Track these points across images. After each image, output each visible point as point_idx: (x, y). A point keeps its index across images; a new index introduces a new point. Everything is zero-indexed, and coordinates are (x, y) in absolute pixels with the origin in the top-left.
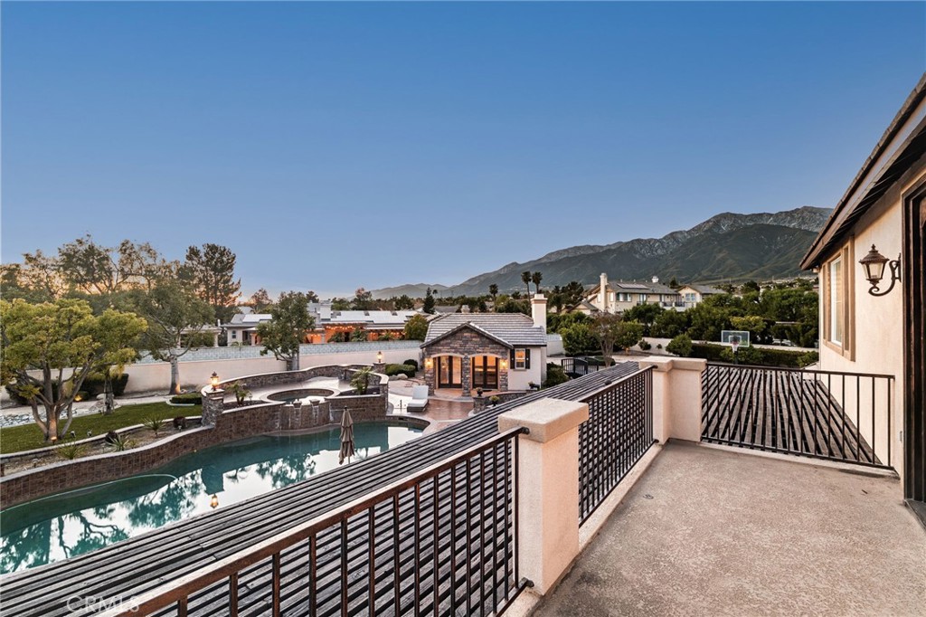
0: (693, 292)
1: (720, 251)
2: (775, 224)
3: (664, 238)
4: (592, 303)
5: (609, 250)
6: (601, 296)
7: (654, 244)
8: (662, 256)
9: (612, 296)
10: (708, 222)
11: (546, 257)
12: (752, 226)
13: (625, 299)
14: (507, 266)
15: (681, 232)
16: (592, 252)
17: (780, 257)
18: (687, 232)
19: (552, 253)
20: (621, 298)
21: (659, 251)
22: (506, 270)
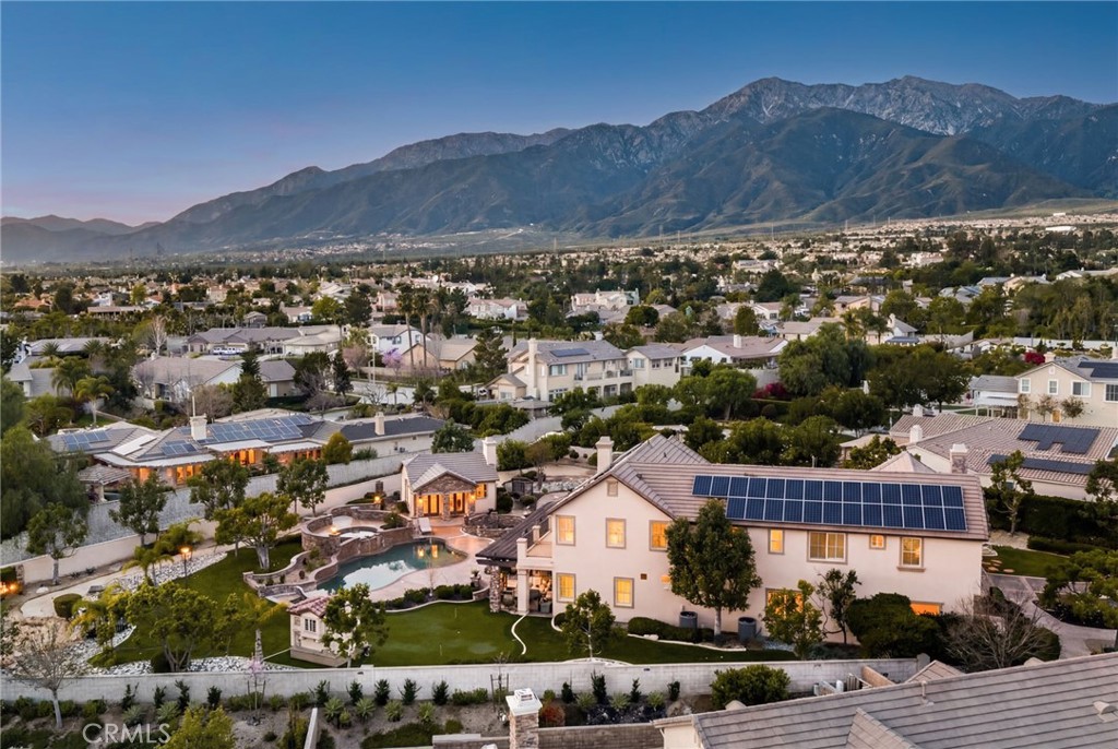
0: (643, 357)
1: (758, 162)
2: (858, 109)
3: (655, 125)
4: (517, 376)
5: (538, 147)
6: (530, 368)
7: (632, 138)
8: (647, 166)
9: (544, 369)
10: (738, 95)
11: (392, 156)
12: (818, 111)
13: (560, 372)
14: (294, 176)
15: (687, 115)
16: (499, 149)
17: (862, 178)
18: (698, 114)
19: (408, 148)
20: (555, 370)
21: (642, 156)
22: (291, 186)
